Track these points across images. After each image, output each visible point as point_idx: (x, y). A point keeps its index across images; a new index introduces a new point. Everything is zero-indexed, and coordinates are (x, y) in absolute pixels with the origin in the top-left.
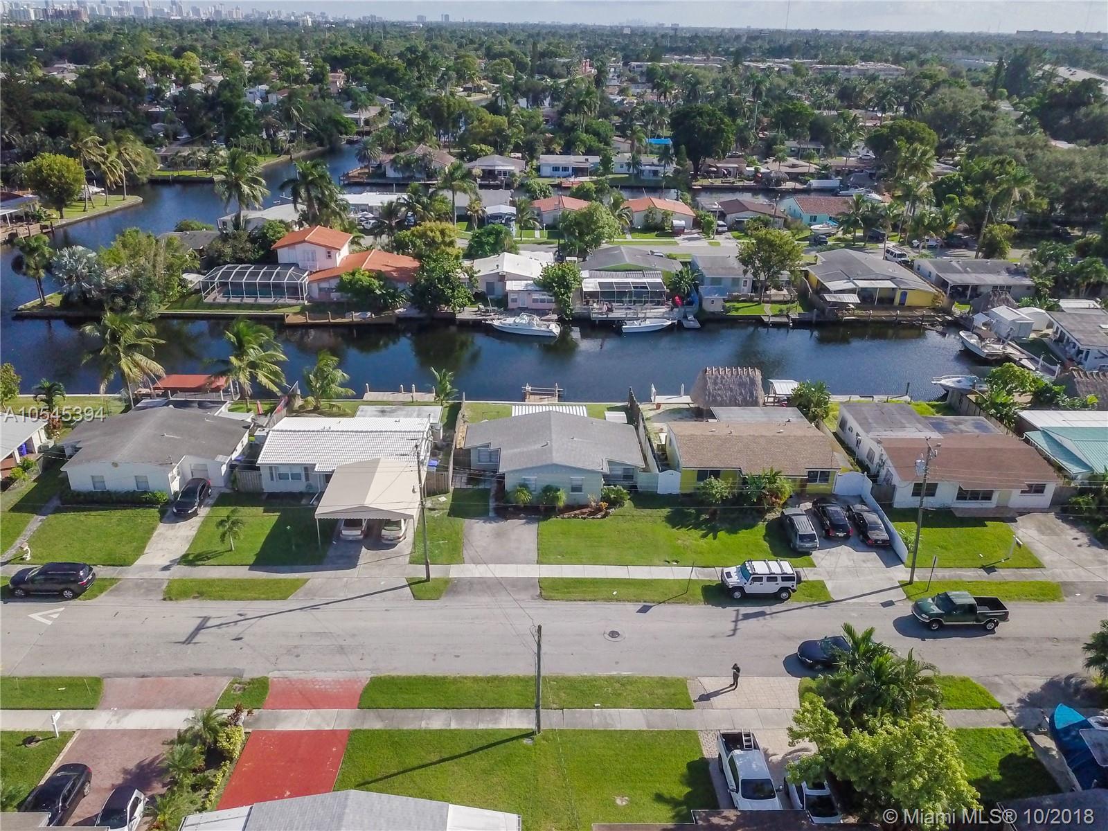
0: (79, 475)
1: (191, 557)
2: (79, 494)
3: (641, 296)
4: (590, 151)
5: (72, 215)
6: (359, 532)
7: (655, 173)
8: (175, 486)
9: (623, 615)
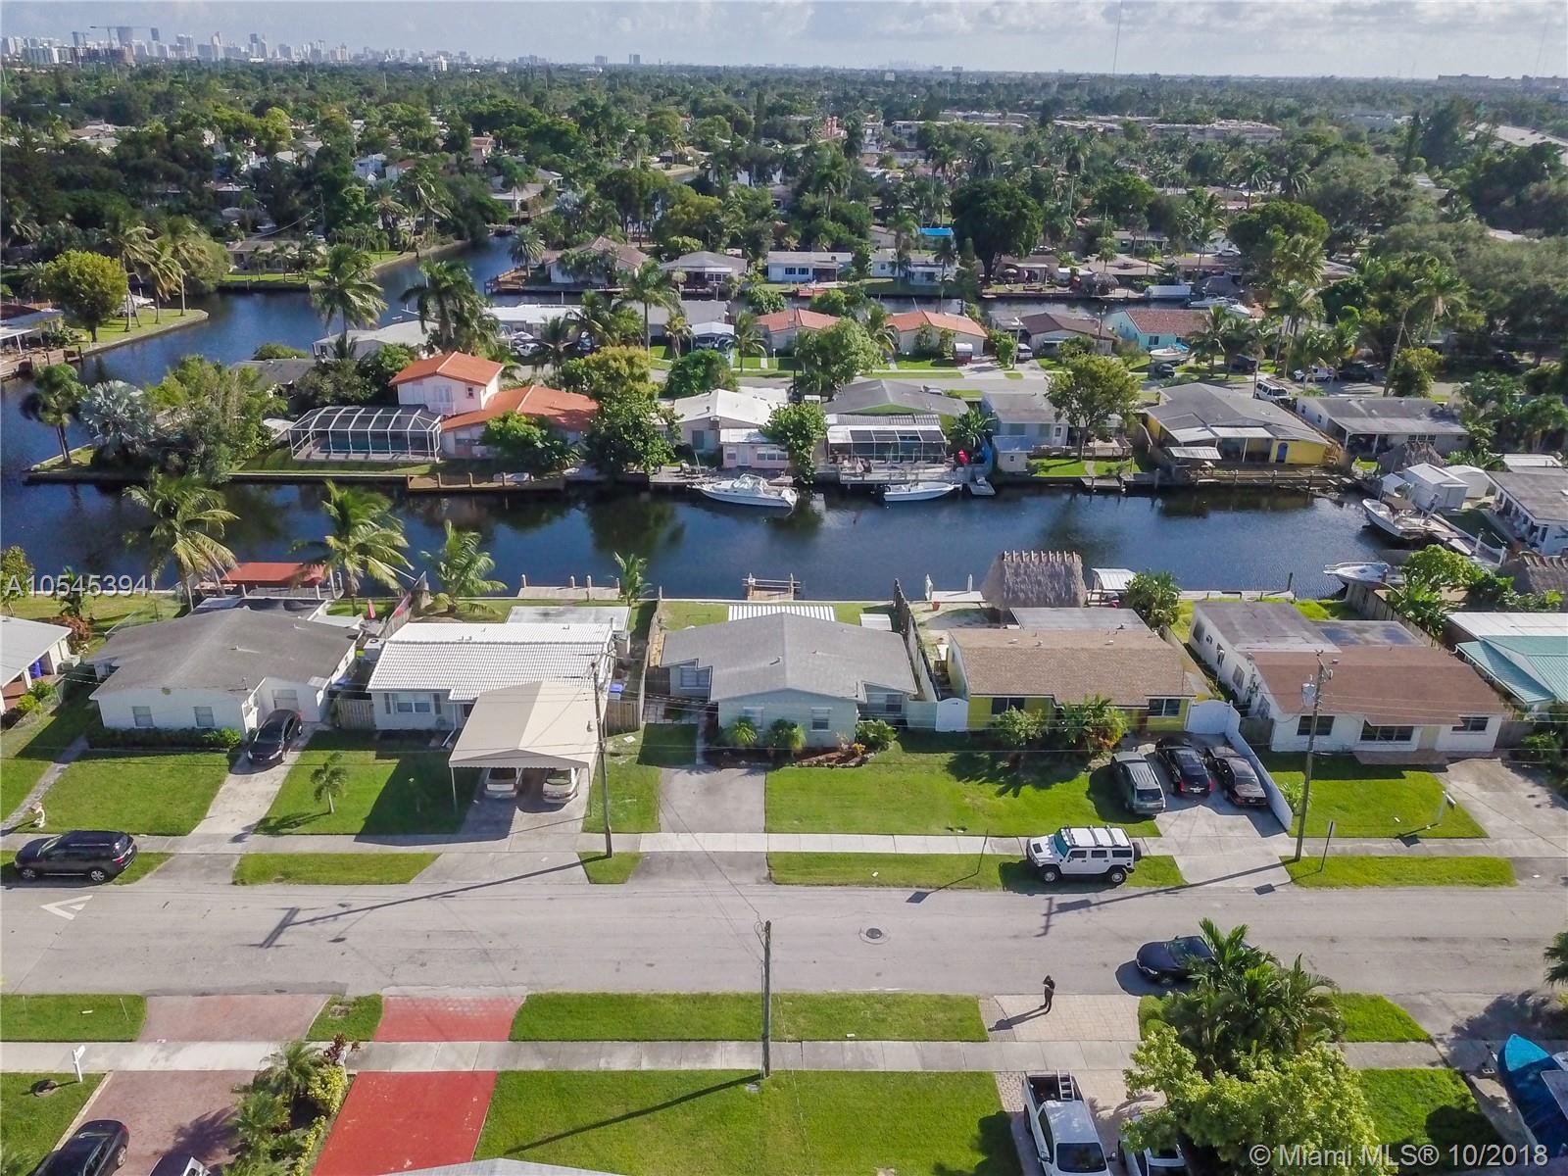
0: (115, 706)
1: (272, 823)
2: (114, 732)
3: (912, 449)
4: (838, 246)
5: (109, 336)
6: (511, 787)
7: (930, 276)
8: (251, 722)
9: (887, 906)
